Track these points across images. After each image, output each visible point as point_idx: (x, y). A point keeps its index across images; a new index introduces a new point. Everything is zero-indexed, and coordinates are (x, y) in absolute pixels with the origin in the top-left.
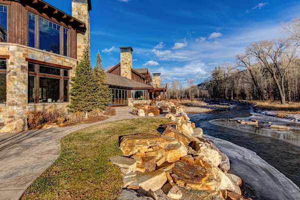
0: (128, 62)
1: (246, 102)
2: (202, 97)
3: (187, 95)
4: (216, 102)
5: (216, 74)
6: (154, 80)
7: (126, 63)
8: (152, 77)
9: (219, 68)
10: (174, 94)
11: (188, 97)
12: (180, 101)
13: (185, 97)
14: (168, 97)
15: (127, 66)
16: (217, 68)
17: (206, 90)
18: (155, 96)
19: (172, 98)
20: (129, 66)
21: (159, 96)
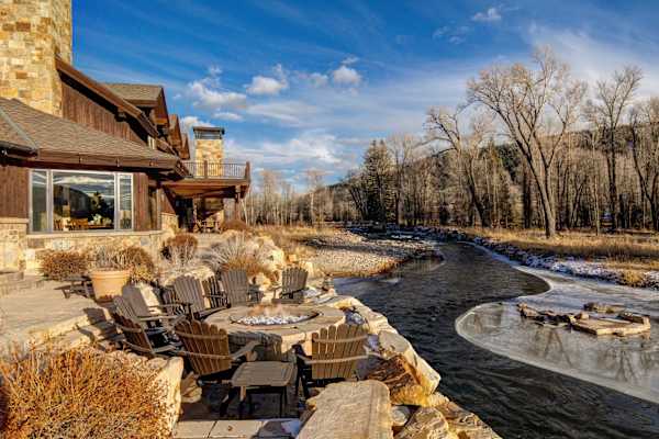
0: (35, 21)
1: (455, 232)
2: (340, 220)
3: (302, 213)
4: (377, 231)
5: (374, 158)
6: (198, 153)
7: (24, 27)
8: (192, 139)
9: (382, 142)
10: (267, 207)
11: (307, 219)
12: (287, 230)
13: (298, 218)
14: (250, 217)
15: (29, 43)
16: (378, 145)
17: (349, 199)
18: (204, 213)
19: (261, 221)
20: (47, 45)
21: (220, 215)
